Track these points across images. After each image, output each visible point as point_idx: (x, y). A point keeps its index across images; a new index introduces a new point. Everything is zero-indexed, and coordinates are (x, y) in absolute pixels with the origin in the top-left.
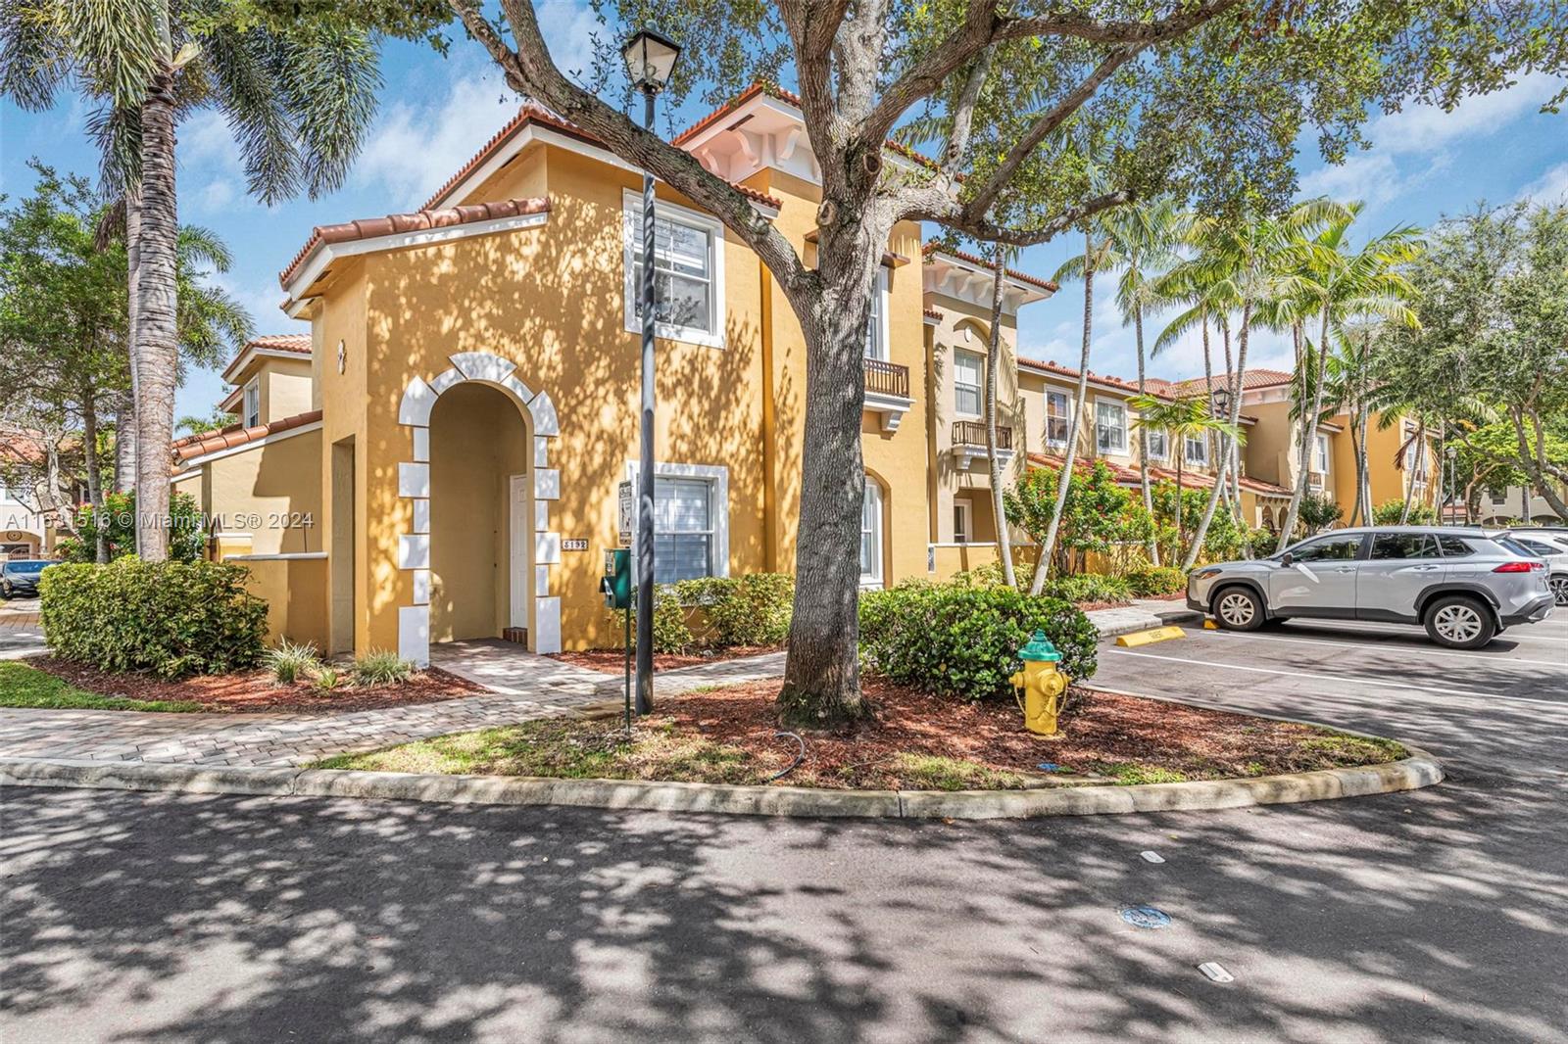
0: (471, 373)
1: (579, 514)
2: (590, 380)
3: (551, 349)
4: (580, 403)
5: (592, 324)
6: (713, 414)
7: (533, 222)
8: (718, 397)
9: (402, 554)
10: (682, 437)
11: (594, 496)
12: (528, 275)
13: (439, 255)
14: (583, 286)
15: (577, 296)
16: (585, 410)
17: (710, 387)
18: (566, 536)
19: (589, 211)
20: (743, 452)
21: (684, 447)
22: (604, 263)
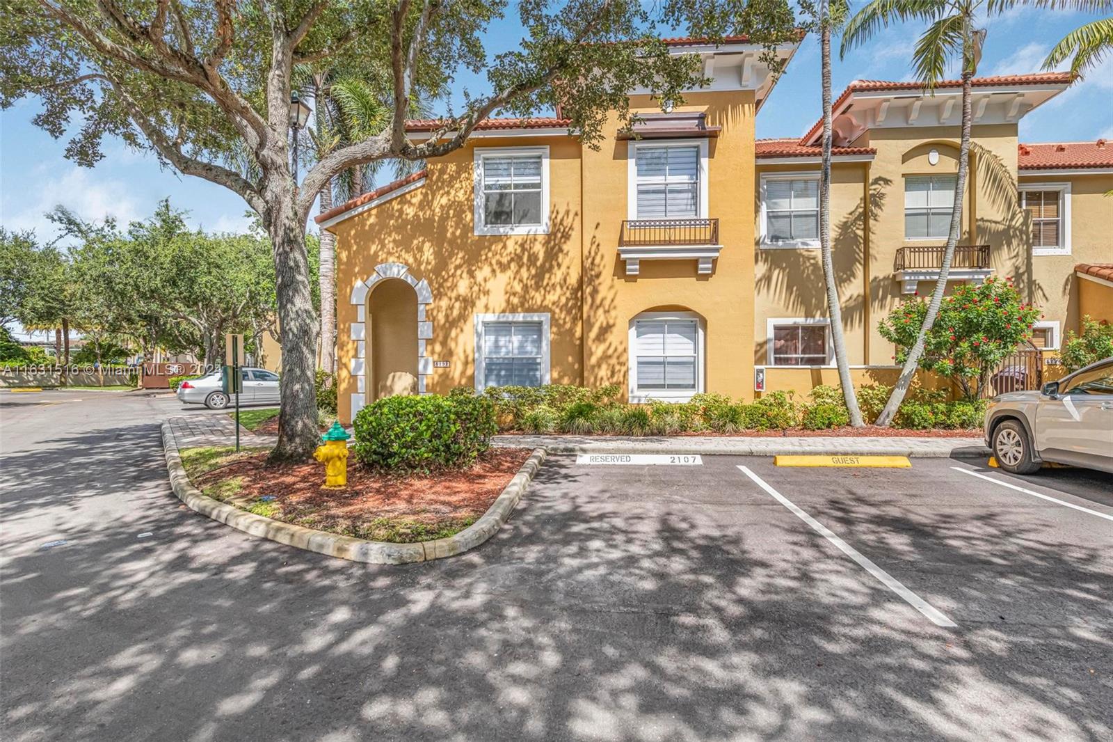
0: (385, 273)
1: (444, 344)
2: (452, 267)
3: (428, 253)
4: (446, 280)
5: (453, 233)
6: (539, 277)
7: (419, 185)
8: (543, 265)
9: (352, 364)
10: (514, 294)
11: (453, 333)
12: (416, 215)
13: (369, 215)
14: (448, 211)
15: (444, 219)
16: (449, 284)
17: (537, 259)
18: (436, 357)
19: (452, 168)
20: (563, 300)
21: (515, 300)
22: (461, 196)
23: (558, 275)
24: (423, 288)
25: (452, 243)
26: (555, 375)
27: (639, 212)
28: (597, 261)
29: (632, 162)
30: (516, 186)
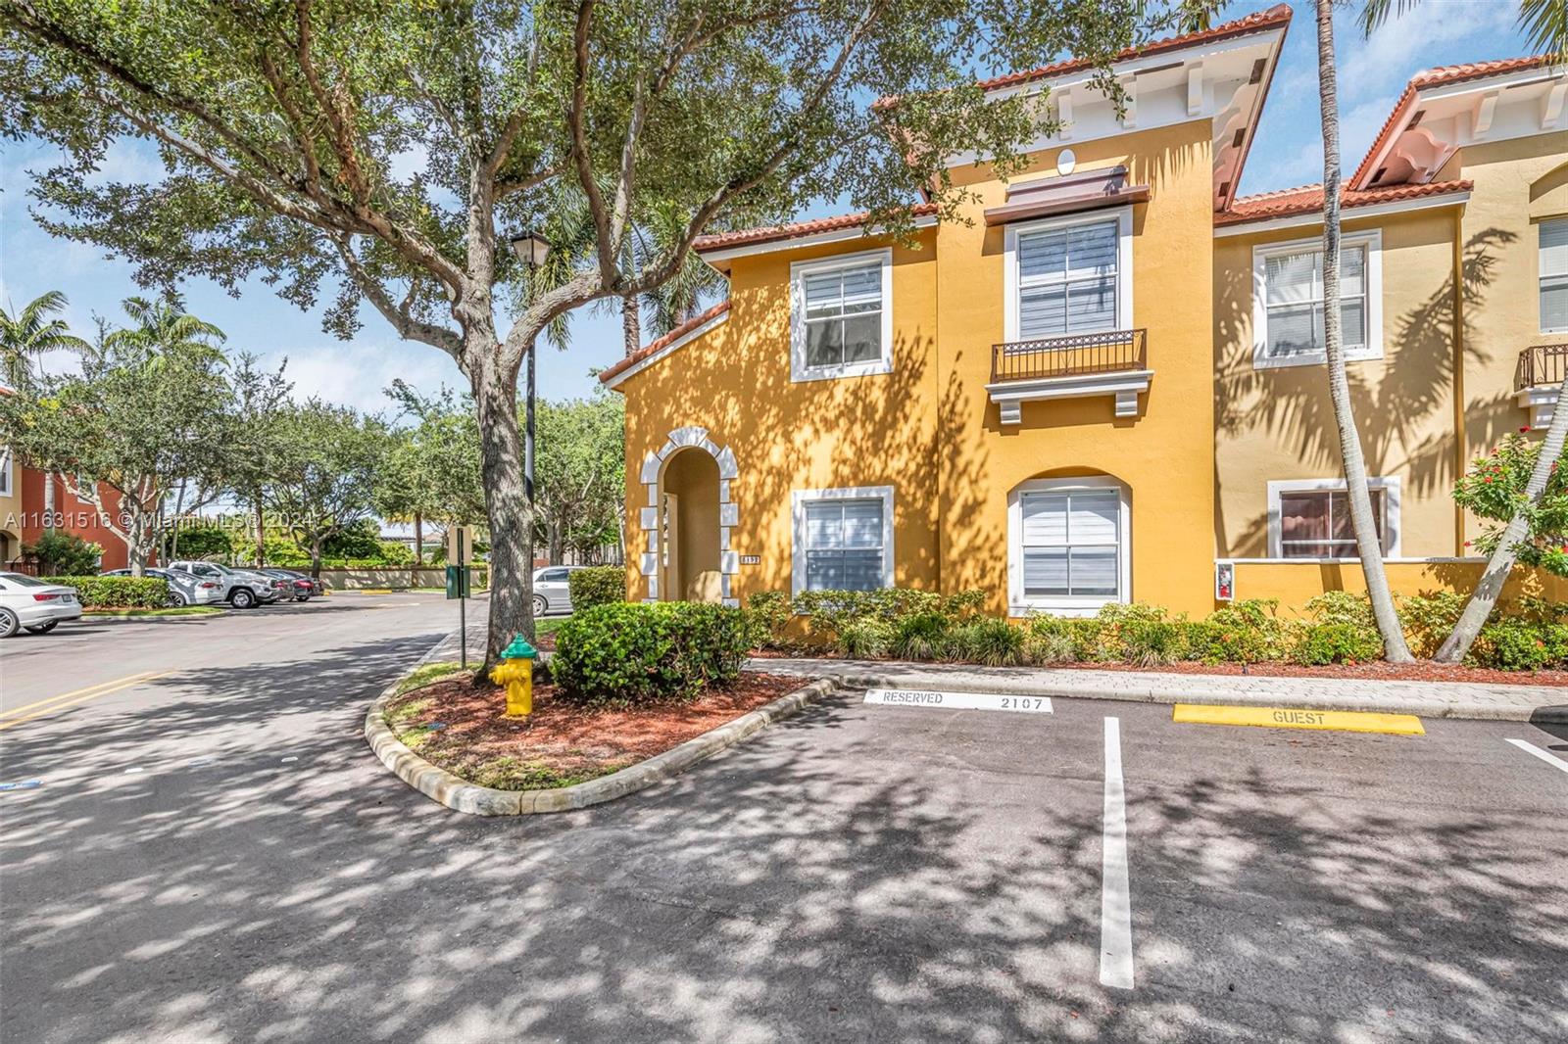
0: (680, 441)
1: (753, 534)
2: (762, 429)
3: (733, 411)
4: (755, 448)
5: (764, 383)
6: (878, 436)
7: (719, 321)
8: (884, 419)
9: (643, 563)
10: (844, 462)
11: (764, 520)
12: (718, 361)
13: (662, 367)
14: (757, 356)
15: (753, 364)
16: (759, 452)
17: (874, 410)
18: (743, 552)
19: (763, 293)
20: (913, 467)
21: (846, 471)
22: (774, 332)
23: (904, 432)
24: (727, 459)
25: (763, 395)
26: (902, 576)
27: (1023, 329)
28: (959, 407)
29: (1010, 258)
30: (848, 309)
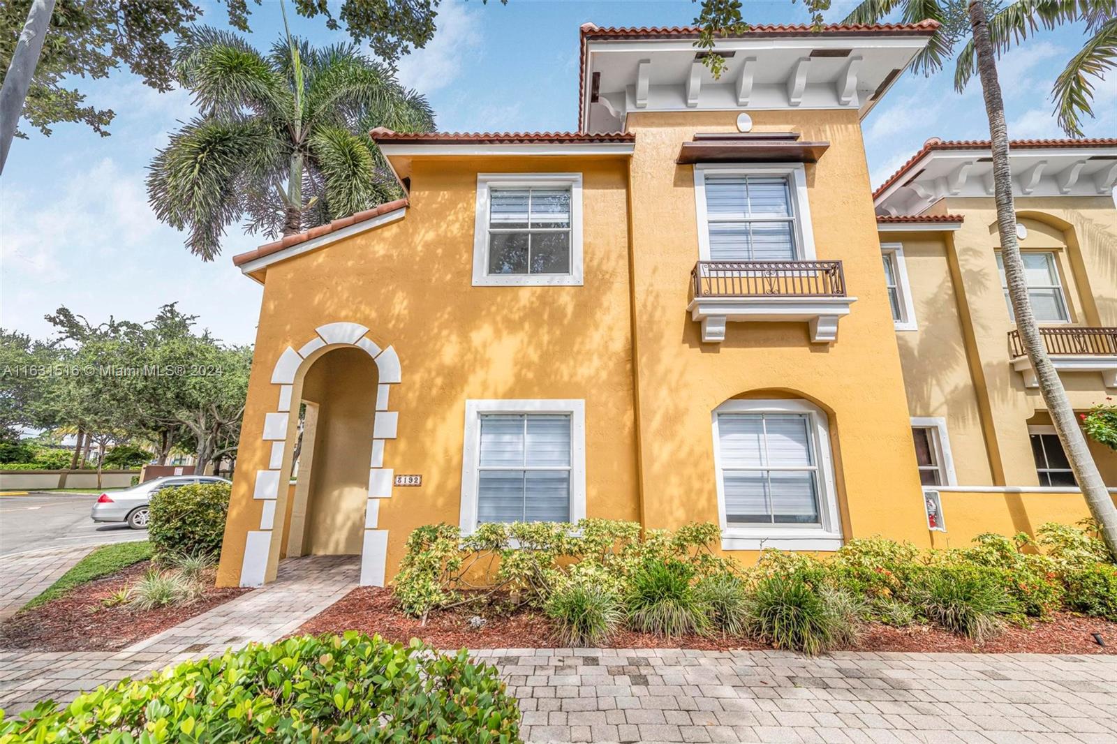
0: (332, 338)
2: (434, 325)
4: (424, 344)
5: (441, 279)
6: (566, 340)
7: (396, 216)
8: (572, 324)
10: (528, 365)
11: (430, 424)
12: (387, 254)
15: (429, 259)
16: (428, 350)
17: (563, 315)
19: (444, 196)
20: (604, 375)
21: (529, 375)
22: (455, 229)
23: (595, 338)
24: (388, 359)
26: (593, 496)
27: (712, 250)
28: (658, 314)
29: (700, 190)
30: (533, 225)
